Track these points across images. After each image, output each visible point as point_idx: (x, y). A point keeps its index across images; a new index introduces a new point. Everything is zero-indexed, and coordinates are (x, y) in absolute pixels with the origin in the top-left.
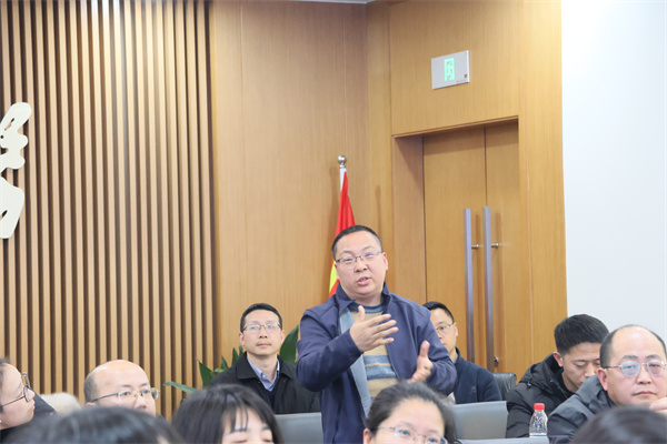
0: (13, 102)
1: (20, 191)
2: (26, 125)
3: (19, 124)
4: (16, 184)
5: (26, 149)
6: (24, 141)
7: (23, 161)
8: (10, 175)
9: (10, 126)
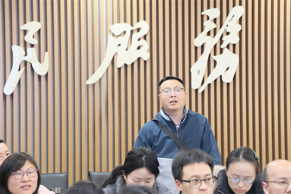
0: (234, 5)
1: (237, 56)
2: (240, 19)
3: (237, 18)
4: (234, 52)
5: (240, 32)
6: (239, 28)
7: (239, 39)
8: (231, 47)
9: (232, 19)
